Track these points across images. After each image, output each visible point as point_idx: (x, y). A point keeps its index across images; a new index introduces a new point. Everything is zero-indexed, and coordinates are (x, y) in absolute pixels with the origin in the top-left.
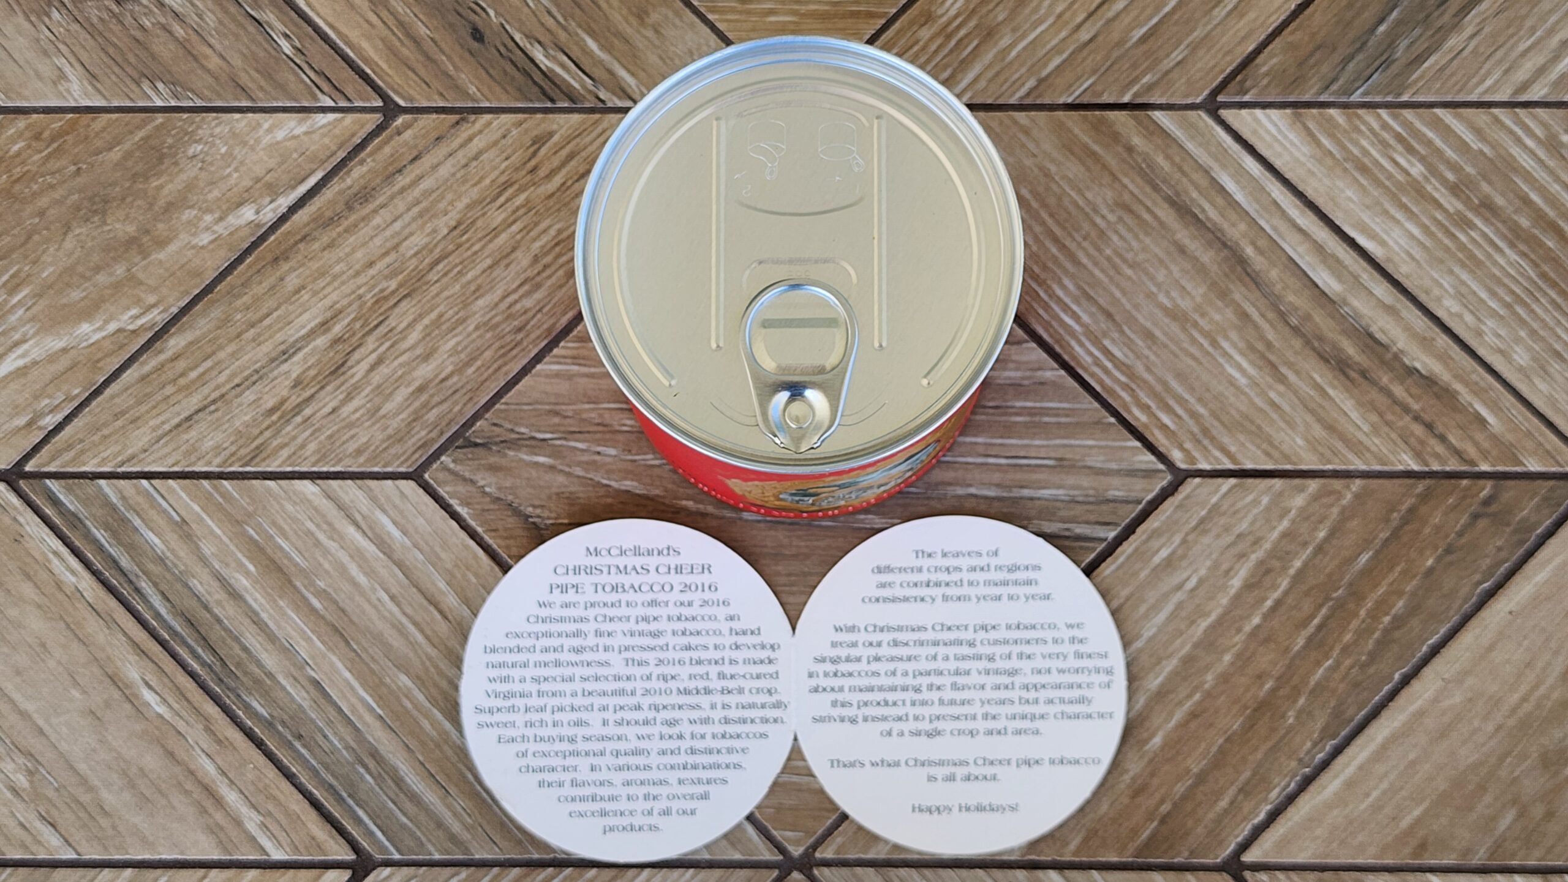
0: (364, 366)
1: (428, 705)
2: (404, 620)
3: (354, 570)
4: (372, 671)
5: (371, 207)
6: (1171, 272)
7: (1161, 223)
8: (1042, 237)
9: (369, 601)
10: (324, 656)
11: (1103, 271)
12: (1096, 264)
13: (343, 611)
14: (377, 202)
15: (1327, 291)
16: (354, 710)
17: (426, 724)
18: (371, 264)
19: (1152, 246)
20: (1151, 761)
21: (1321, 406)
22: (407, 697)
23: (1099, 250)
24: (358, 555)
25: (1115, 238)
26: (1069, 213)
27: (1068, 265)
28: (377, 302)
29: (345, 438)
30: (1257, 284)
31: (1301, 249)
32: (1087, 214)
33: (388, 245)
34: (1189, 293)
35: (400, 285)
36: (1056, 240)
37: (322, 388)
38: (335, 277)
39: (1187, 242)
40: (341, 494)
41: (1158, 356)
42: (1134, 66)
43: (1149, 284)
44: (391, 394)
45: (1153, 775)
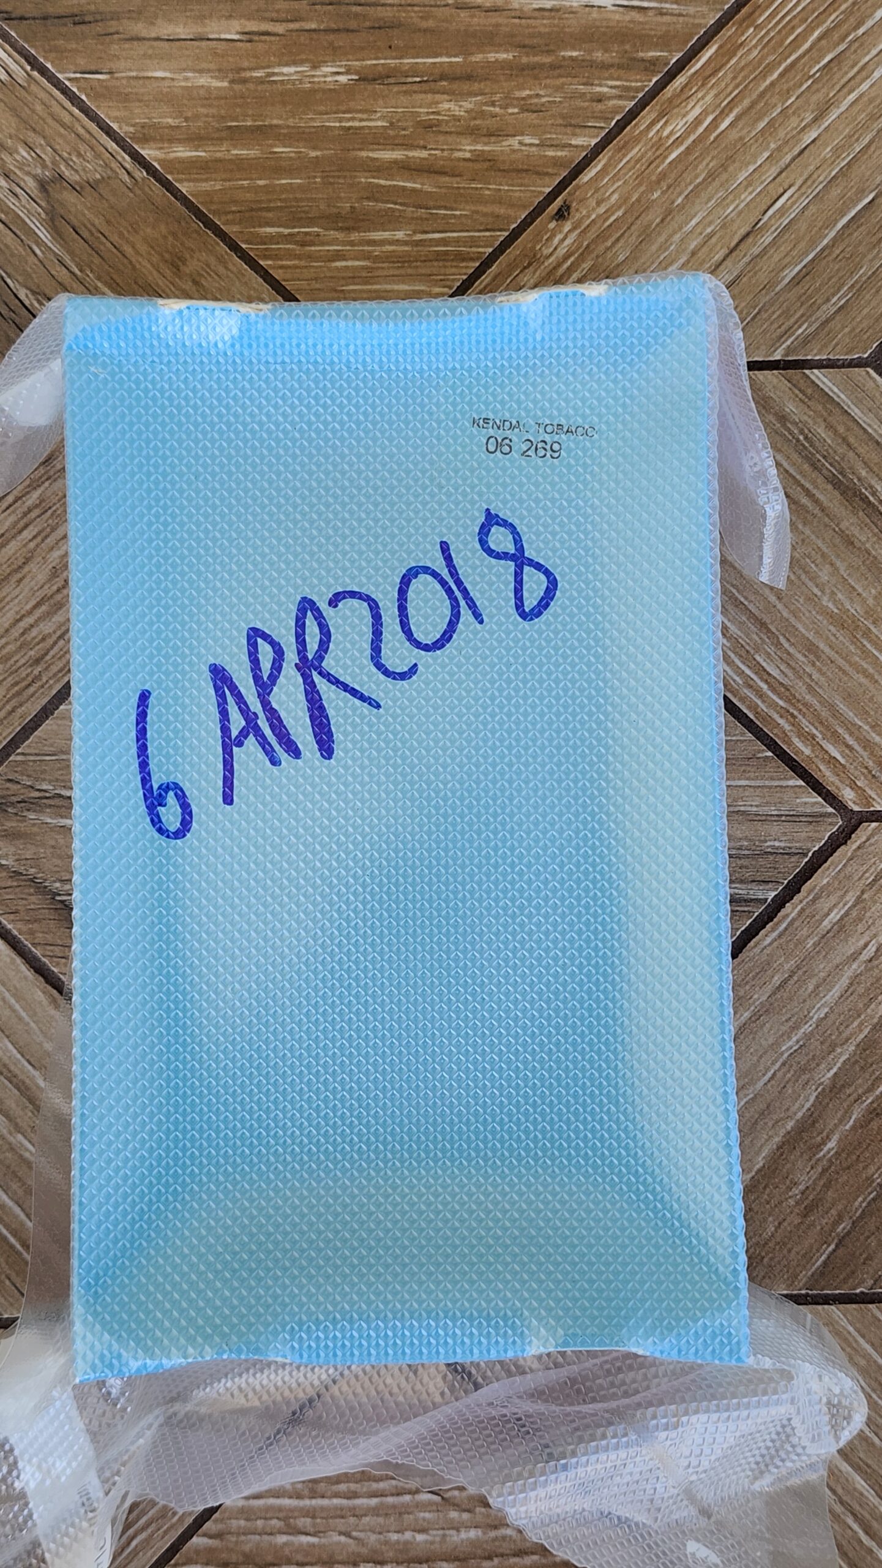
41: (823, 674)
42: (787, 314)
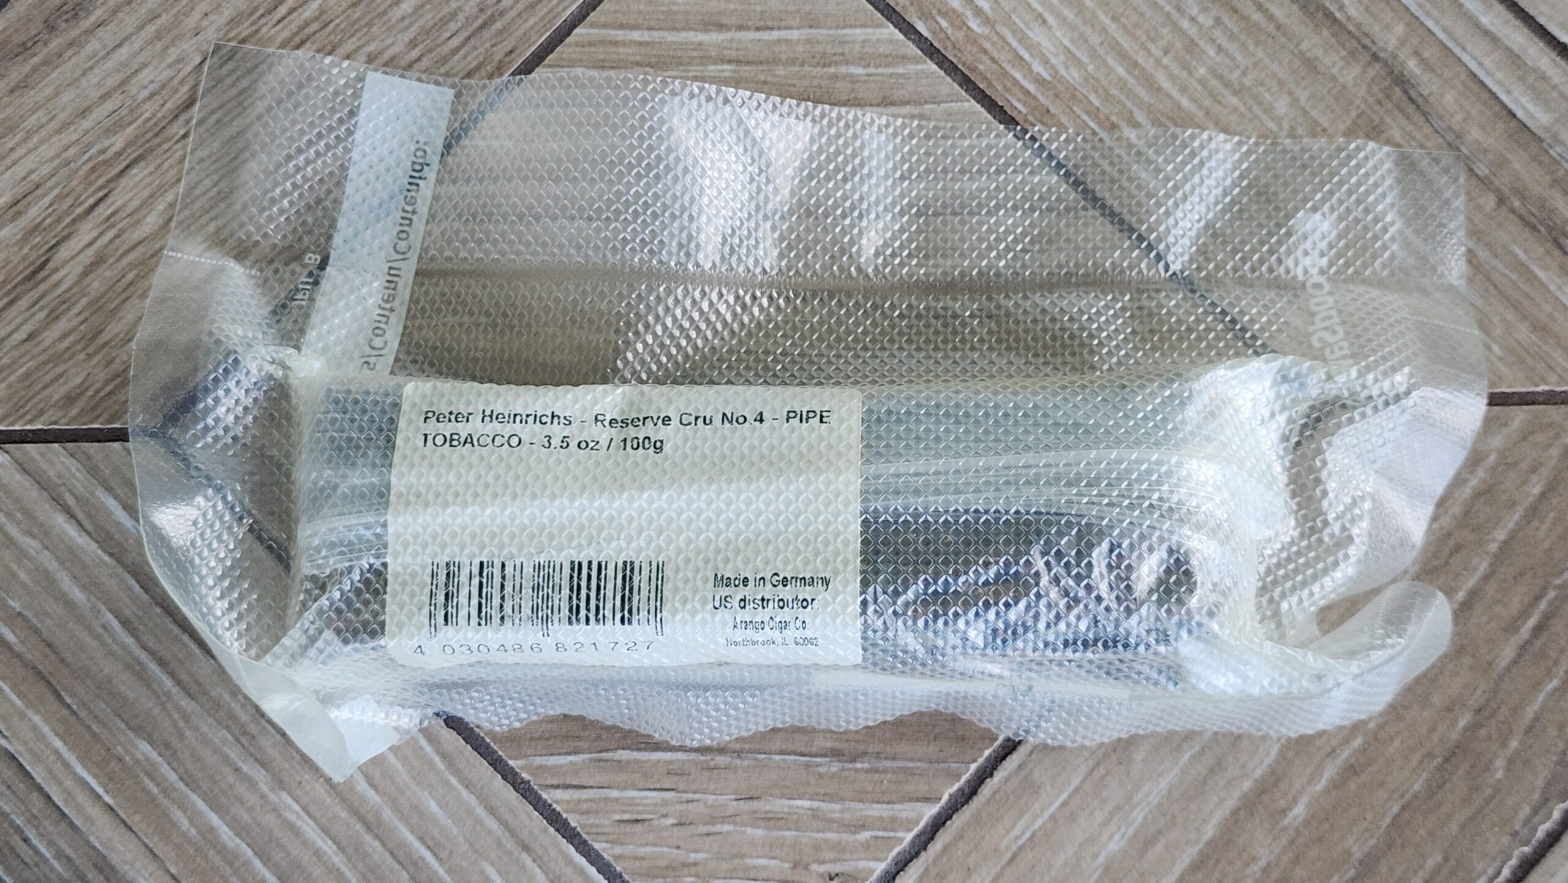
0: (75, 269)
1: (181, 786)
2: (144, 657)
3: (65, 582)
4: (95, 736)
5: (86, 24)
6: (1295, 101)
7: (1279, 27)
8: (1101, 51)
9: (89, 629)
10: (23, 716)
11: (1194, 100)
12: (1184, 90)
13: (49, 645)
14: (92, 19)
15: (1529, 124)
16: (69, 796)
17: (178, 816)
18: (84, 113)
19: (1267, 61)
20: (1292, 842)
21: (1527, 296)
22: (148, 775)
23: (1186, 67)
24: (70, 558)
25: (1212, 52)
26: (1142, 14)
27: (1142, 92)
28: (93, 169)
29: (48, 378)
30: (1425, 114)
31: (1487, 62)
32: (1168, 15)
33: (111, 82)
34: (1324, 130)
35: (130, 143)
36: (1123, 56)
37: (12, 302)
38: (29, 134)
39: (1319, 52)
40: (44, 466)
43: (1264, 117)
44: (117, 309)
45: (1296, 860)
